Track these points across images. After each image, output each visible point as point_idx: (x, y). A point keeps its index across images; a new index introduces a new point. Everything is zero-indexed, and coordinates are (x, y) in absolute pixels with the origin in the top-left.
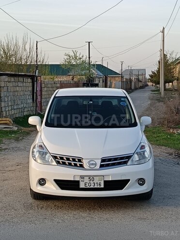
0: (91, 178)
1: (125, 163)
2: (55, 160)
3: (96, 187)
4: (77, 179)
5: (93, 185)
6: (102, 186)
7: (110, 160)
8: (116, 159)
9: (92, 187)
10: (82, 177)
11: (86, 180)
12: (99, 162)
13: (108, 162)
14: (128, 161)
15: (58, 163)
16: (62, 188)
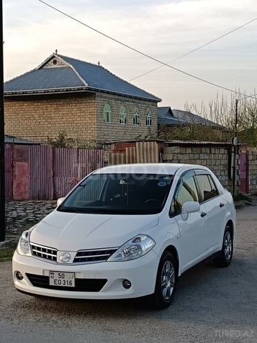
0: (61, 274)
1: (106, 258)
2: (31, 250)
3: (66, 285)
4: (47, 274)
5: (63, 283)
6: (73, 285)
7: (87, 254)
8: (95, 253)
9: (62, 285)
10: (52, 272)
11: (56, 276)
12: (73, 255)
13: (84, 257)
14: (110, 256)
15: (34, 253)
16: (35, 285)
